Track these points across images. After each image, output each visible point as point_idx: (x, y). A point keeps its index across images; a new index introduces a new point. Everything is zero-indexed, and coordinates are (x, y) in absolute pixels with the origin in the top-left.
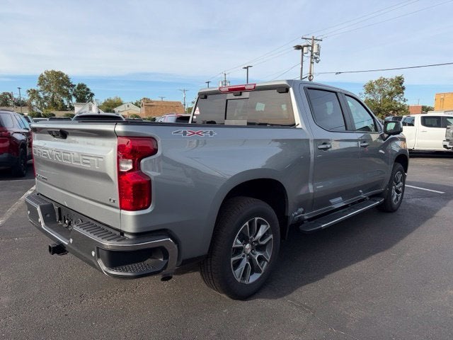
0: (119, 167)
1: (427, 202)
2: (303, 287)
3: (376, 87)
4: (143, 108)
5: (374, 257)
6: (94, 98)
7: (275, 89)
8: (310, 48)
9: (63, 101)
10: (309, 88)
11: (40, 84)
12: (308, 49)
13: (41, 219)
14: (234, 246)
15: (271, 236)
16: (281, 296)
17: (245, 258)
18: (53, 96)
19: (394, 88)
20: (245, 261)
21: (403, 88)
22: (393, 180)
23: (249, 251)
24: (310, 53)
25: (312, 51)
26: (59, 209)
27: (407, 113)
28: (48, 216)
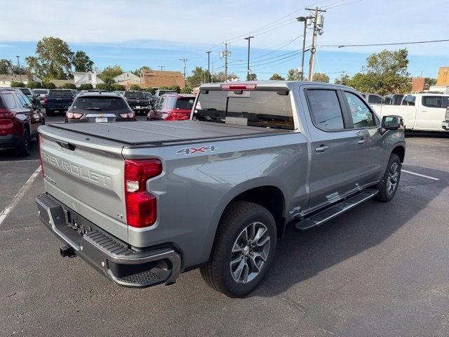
0: (126, 187)
1: (421, 190)
2: (298, 285)
3: (379, 60)
4: (143, 78)
5: (365, 252)
6: (93, 66)
7: (275, 90)
8: (314, 20)
9: (62, 69)
10: (309, 90)
11: (38, 51)
12: (312, 21)
13: (51, 221)
14: (233, 251)
15: (268, 238)
16: (276, 294)
17: (244, 260)
18: (52, 64)
19: (397, 61)
20: (243, 263)
21: (407, 62)
22: (389, 171)
23: (247, 253)
24: (313, 24)
25: (315, 23)
26: (69, 212)
27: (410, 89)
28: (58, 218)
